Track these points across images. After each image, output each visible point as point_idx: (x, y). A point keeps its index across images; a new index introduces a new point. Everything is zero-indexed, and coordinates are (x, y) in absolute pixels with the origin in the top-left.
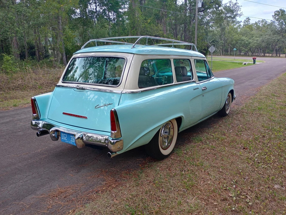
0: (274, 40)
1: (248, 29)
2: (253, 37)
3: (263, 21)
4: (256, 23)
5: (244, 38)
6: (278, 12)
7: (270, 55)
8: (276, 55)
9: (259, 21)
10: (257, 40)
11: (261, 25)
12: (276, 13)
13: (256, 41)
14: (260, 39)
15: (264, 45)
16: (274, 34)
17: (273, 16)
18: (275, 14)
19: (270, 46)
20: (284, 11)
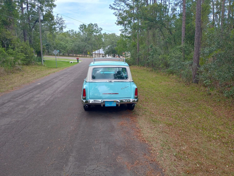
0: (83, 45)
1: (63, 36)
2: (68, 42)
3: (72, 31)
4: (67, 31)
5: (61, 42)
7: (81, 56)
8: (84, 56)
9: (69, 30)
10: (71, 45)
11: (71, 34)
12: (81, 26)
13: (71, 46)
14: (73, 44)
15: (76, 48)
16: (82, 41)
17: (79, 28)
18: (81, 27)
19: (81, 49)
20: (85, 26)
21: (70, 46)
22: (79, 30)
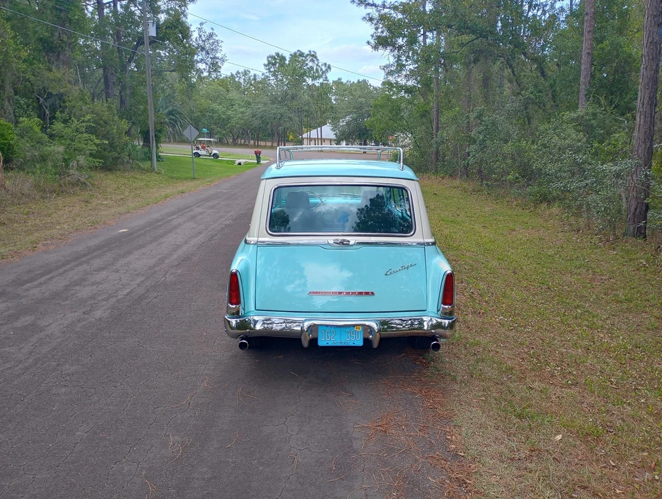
0: (274, 114)
1: (221, 88)
2: (232, 105)
3: (246, 73)
4: (232, 75)
5: (215, 106)
6: (273, 57)
7: (269, 144)
9: (238, 73)
10: (242, 113)
11: (242, 81)
12: (270, 59)
14: (249, 112)
15: (256, 123)
16: (273, 103)
17: (265, 65)
18: (269, 63)
19: (269, 126)
20: (283, 58)
21: (239, 115)
22: (265, 71)
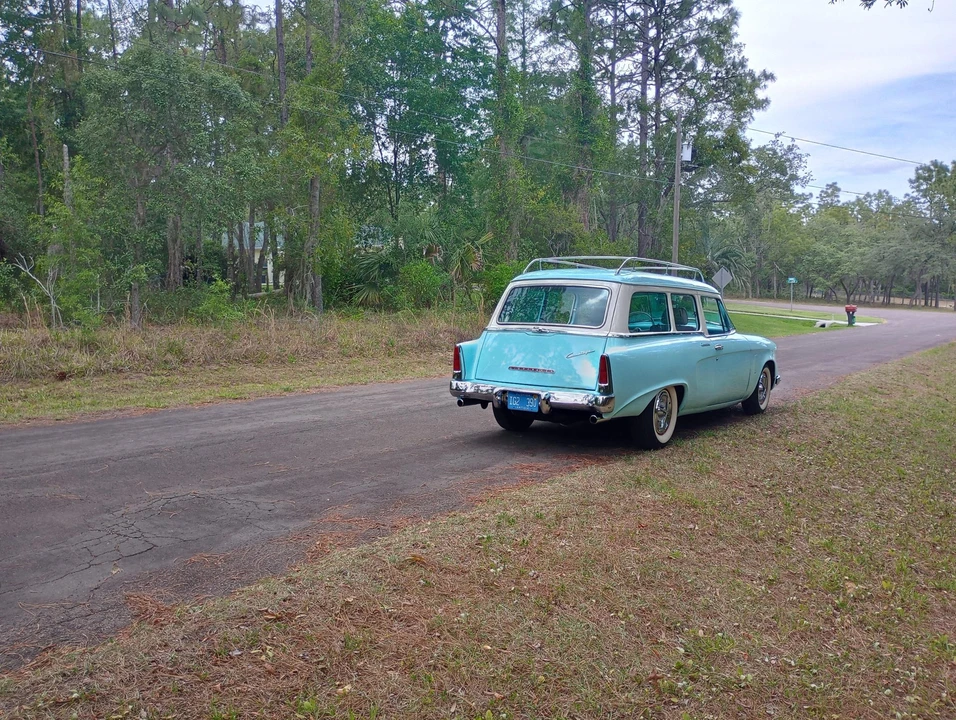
0: (916, 255)
1: (834, 219)
2: (849, 243)
3: (880, 195)
4: (859, 200)
5: (820, 246)
6: (928, 169)
7: (907, 301)
8: (926, 303)
9: (868, 195)
10: (863, 254)
11: (874, 207)
12: (920, 171)
13: (858, 258)
14: (871, 252)
15: (884, 269)
16: (916, 237)
17: (911, 181)
18: (919, 178)
19: (905, 273)
20: (944, 169)
21: (854, 259)
22: (910, 191)
